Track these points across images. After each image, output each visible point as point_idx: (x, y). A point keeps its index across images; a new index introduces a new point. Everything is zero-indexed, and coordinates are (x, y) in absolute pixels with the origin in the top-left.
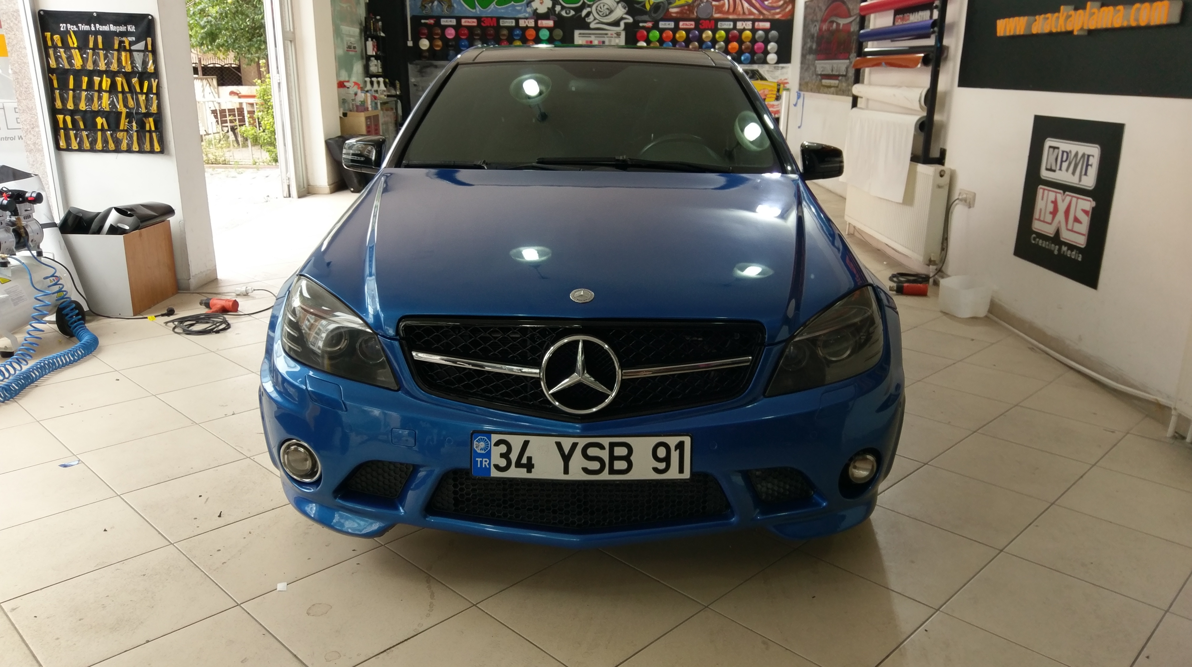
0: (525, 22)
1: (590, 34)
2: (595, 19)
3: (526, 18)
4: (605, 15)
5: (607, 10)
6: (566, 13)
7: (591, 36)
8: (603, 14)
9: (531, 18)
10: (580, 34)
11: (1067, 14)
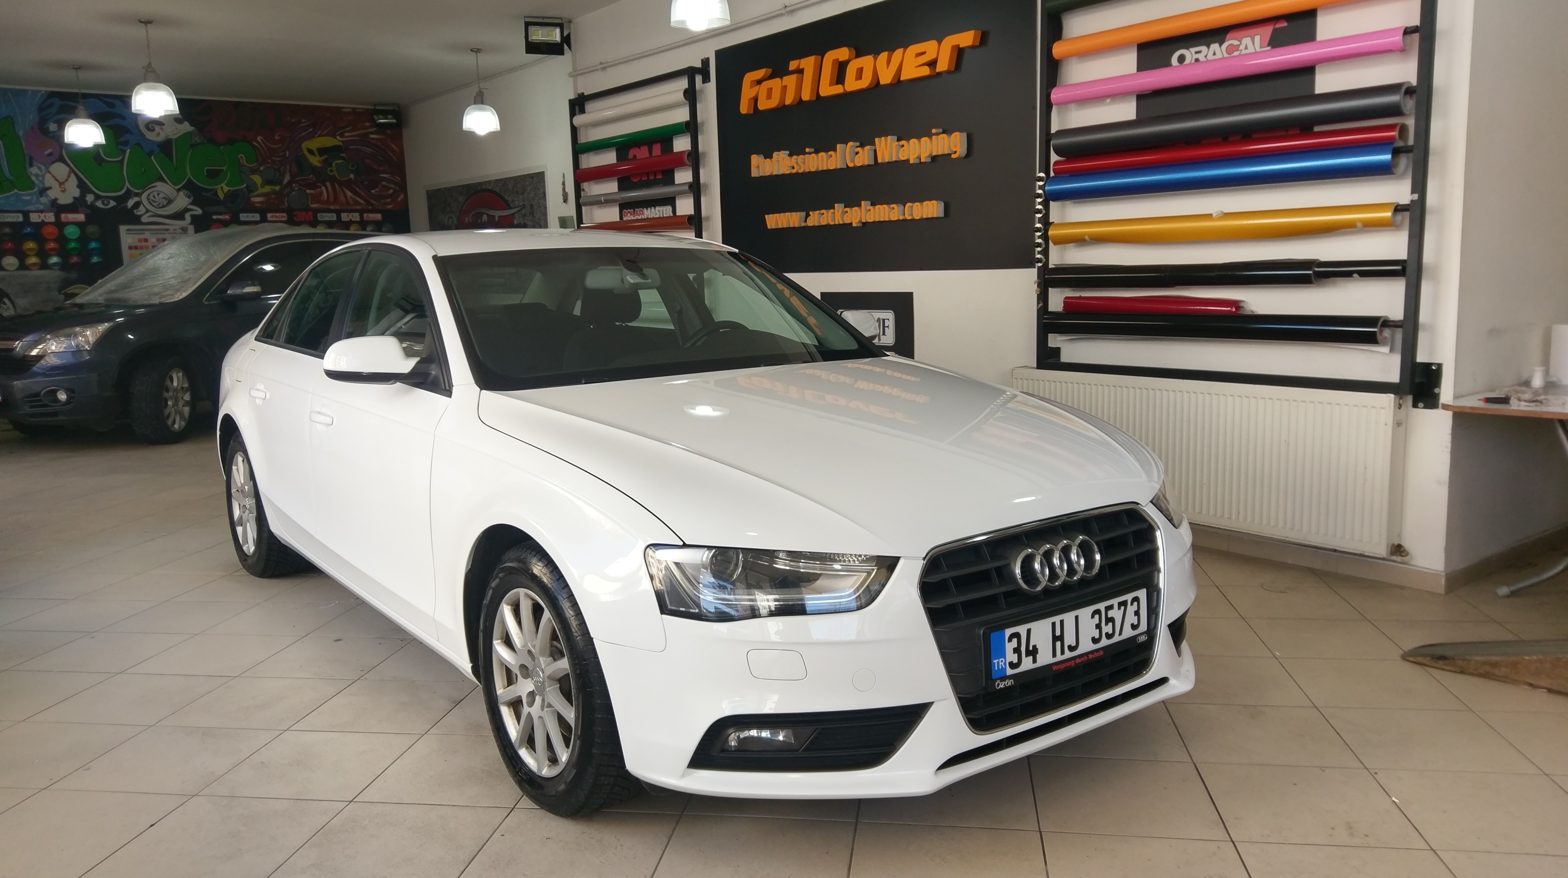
0: (40, 217)
1: (143, 230)
2: (148, 211)
3: (42, 212)
4: (161, 205)
5: (164, 200)
6: (103, 203)
7: (143, 232)
8: (159, 205)
9: (51, 211)
10: (128, 230)
11: (843, 210)
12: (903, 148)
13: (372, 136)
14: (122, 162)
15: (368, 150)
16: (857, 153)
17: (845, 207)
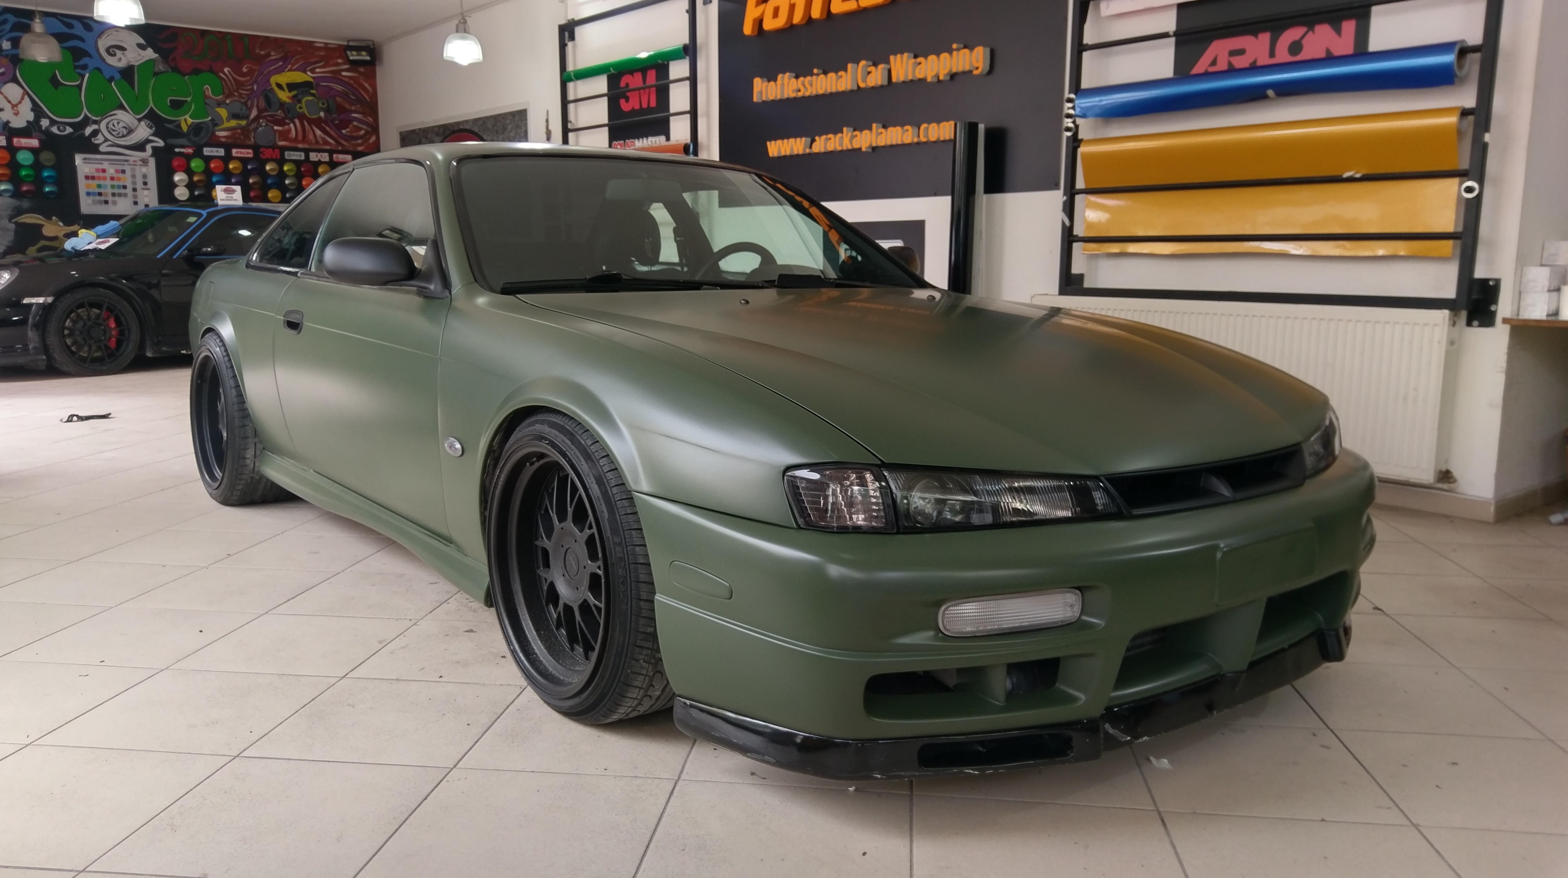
1: (102, 160)
2: (106, 140)
4: (121, 135)
5: (124, 129)
6: (59, 129)
7: (101, 162)
8: (118, 134)
9: (1, 134)
10: (85, 159)
11: (852, 134)
12: (921, 65)
13: (344, 74)
14: (79, 87)
15: (339, 88)
16: (869, 73)
17: (854, 130)
